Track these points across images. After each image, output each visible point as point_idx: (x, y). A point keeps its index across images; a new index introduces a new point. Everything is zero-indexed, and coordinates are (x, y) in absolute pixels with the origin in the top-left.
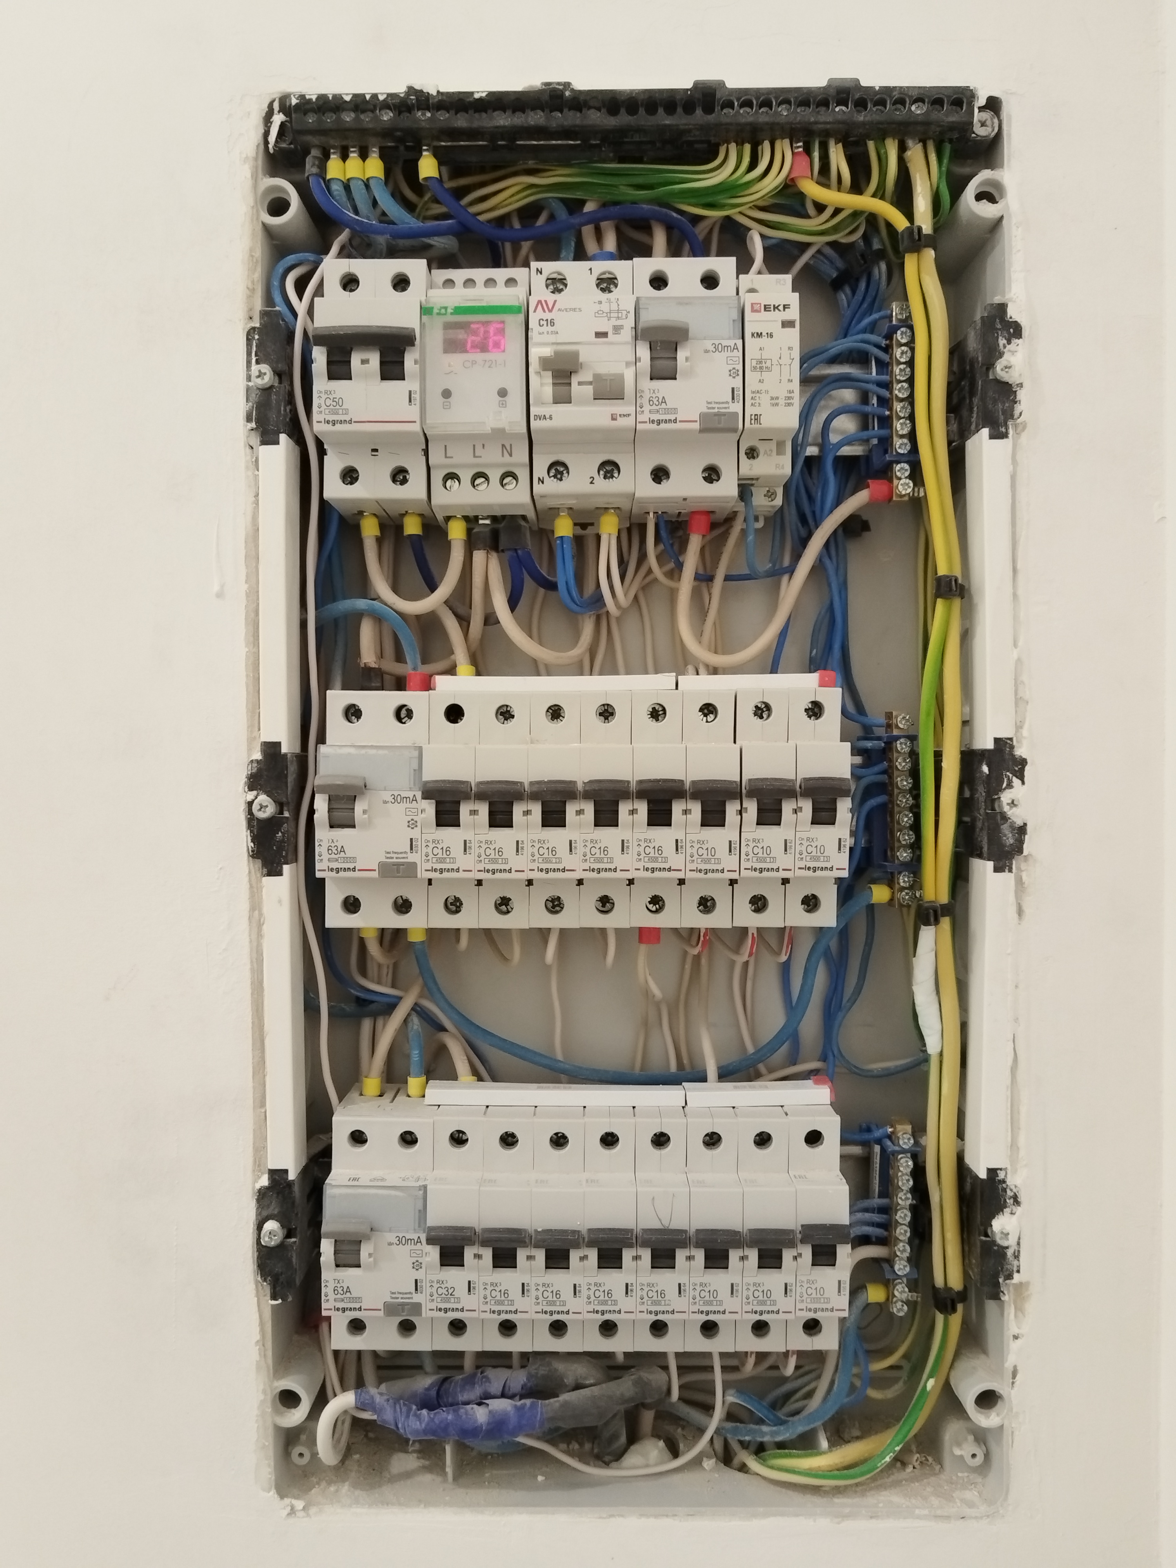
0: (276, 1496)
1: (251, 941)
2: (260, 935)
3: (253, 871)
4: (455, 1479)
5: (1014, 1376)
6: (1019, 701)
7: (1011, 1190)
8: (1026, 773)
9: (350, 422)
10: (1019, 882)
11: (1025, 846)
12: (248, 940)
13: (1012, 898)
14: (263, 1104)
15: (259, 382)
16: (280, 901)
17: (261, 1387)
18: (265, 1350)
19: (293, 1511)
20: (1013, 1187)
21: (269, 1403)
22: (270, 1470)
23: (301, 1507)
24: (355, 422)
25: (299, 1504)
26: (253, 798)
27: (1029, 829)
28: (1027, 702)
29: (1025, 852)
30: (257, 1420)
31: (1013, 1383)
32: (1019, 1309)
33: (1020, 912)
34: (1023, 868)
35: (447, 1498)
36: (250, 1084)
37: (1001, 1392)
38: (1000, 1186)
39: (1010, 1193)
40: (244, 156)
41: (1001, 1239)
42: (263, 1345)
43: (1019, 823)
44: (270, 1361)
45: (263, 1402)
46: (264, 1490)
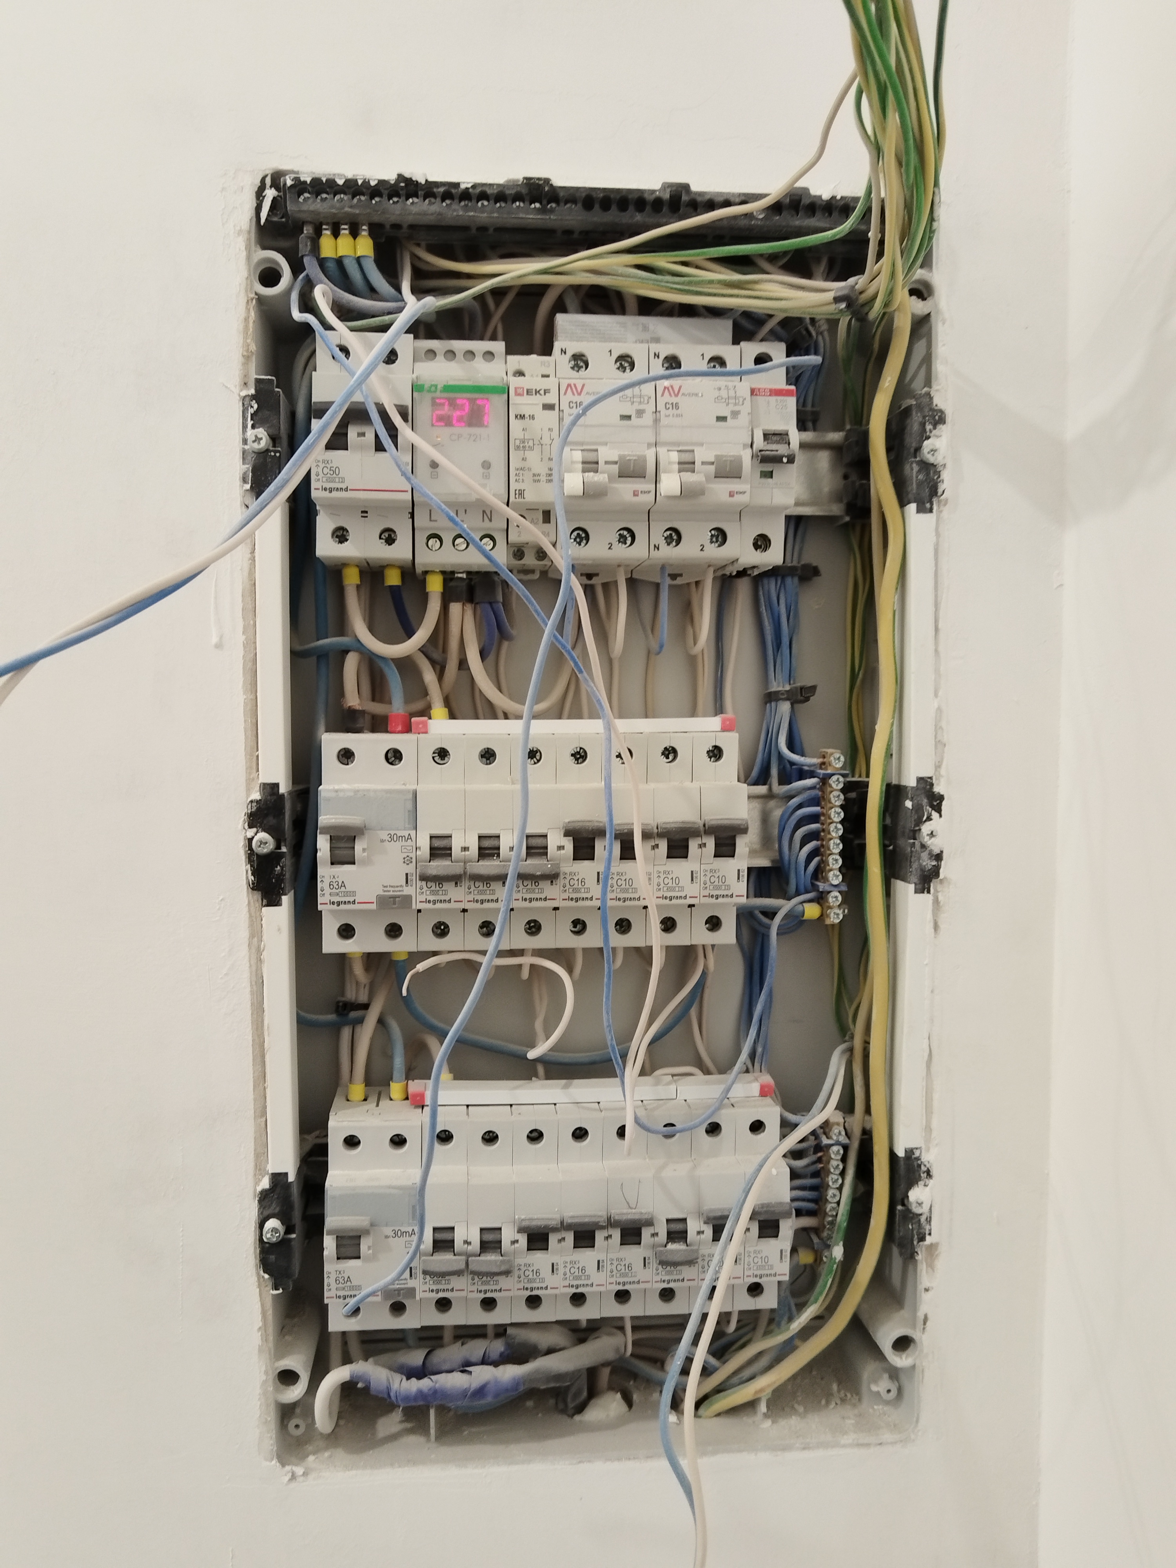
0: (278, 1464)
1: (250, 966)
2: (260, 961)
3: (252, 904)
4: (437, 1438)
5: (925, 1323)
6: (940, 744)
7: (925, 1166)
8: (943, 808)
9: (346, 489)
10: (936, 902)
11: (941, 871)
12: (248, 965)
13: (929, 916)
14: (264, 1113)
15: (256, 446)
16: (279, 930)
17: (263, 1369)
18: (267, 1335)
19: (293, 1477)
20: (926, 1163)
21: (270, 1382)
22: (272, 1442)
23: (301, 1473)
24: (350, 490)
25: (299, 1471)
26: (253, 835)
27: (945, 856)
28: (945, 745)
29: (942, 876)
30: (259, 1399)
31: (924, 1329)
32: (931, 1266)
33: (936, 927)
34: (939, 890)
35: (433, 1456)
36: (251, 1096)
37: (914, 1337)
38: (915, 1164)
39: (923, 1168)
40: (238, 228)
41: (916, 1207)
42: (265, 1332)
43: (936, 851)
44: (271, 1345)
45: (265, 1382)
46: (266, 1460)
